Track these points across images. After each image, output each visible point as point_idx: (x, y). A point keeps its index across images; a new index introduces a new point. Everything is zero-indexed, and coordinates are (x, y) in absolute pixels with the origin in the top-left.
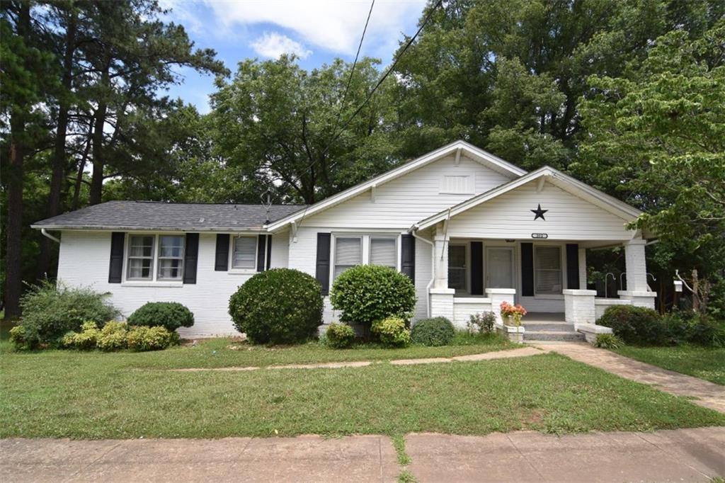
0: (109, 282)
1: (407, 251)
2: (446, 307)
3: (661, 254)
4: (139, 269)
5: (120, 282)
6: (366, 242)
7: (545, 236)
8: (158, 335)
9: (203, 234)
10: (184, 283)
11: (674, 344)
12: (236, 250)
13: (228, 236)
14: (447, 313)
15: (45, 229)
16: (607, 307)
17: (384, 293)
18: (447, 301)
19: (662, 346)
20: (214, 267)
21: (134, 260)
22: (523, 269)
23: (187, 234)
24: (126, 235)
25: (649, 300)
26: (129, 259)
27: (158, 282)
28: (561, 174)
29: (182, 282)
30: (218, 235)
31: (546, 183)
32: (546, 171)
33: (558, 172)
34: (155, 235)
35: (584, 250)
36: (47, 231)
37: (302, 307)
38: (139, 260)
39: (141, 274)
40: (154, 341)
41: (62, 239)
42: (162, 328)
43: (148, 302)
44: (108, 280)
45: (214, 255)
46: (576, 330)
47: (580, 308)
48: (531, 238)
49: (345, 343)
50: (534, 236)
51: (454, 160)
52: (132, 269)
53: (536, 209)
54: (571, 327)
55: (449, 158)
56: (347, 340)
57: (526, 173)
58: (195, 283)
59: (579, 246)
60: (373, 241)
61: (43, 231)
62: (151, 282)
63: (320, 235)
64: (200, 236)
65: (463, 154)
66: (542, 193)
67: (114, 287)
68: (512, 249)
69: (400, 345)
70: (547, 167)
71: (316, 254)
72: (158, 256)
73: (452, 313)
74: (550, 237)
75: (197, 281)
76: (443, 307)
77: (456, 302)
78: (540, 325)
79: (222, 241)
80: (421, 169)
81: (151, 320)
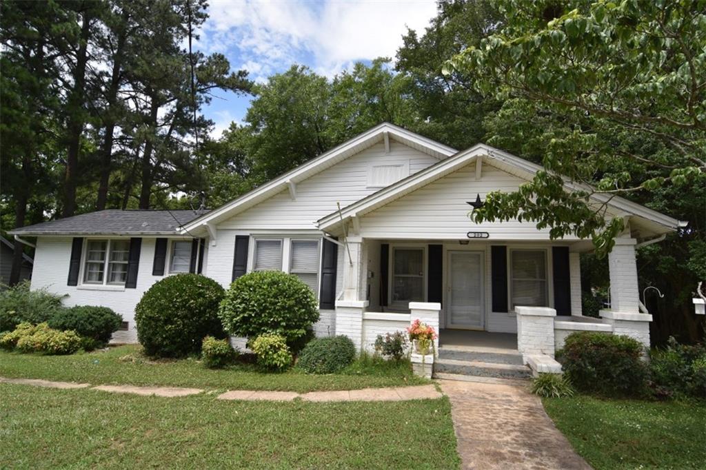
0: (68, 285)
1: (327, 255)
2: (354, 323)
3: (698, 259)
4: (96, 273)
5: (76, 285)
6: (287, 245)
7: (486, 235)
8: (64, 340)
9: (145, 238)
10: (126, 287)
11: (662, 397)
12: (174, 254)
13: (166, 240)
14: (354, 331)
15: (18, 235)
16: (570, 333)
17: (260, 305)
18: (354, 316)
19: (642, 399)
20: (152, 271)
21: (92, 265)
22: (493, 278)
23: (132, 238)
24: (84, 240)
25: (640, 326)
26: (87, 263)
27: (107, 286)
28: (499, 152)
29: (124, 287)
30: (157, 239)
31: (485, 166)
32: (481, 151)
33: (495, 151)
34: (107, 240)
35: (578, 255)
36: (20, 237)
37: (185, 317)
38: (97, 264)
39: (98, 278)
40: (59, 345)
41: (37, 244)
42: (72, 333)
43: (76, 306)
44: (66, 283)
45: (153, 259)
46: (525, 363)
47: (531, 333)
48: (467, 238)
49: (218, 361)
50: (470, 235)
51: (384, 148)
52: (89, 273)
53: (475, 201)
54: (519, 359)
55: (378, 145)
56: (220, 359)
57: (456, 152)
58: (135, 287)
59: (570, 250)
60: (294, 245)
61: (15, 236)
62: (100, 286)
63: (238, 238)
64: (143, 241)
65: (392, 139)
66: (483, 179)
67: (71, 290)
68: (481, 253)
69: (273, 369)
70: (481, 145)
71: (233, 258)
72: (110, 260)
73: (360, 331)
74: (492, 237)
75: (138, 286)
76: (350, 323)
77: (366, 318)
78: (472, 353)
79: (161, 246)
80: (347, 161)
81: (64, 323)
